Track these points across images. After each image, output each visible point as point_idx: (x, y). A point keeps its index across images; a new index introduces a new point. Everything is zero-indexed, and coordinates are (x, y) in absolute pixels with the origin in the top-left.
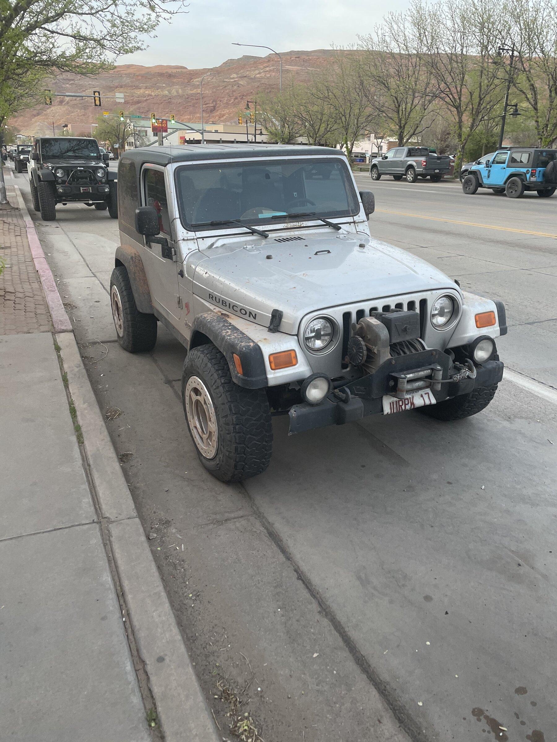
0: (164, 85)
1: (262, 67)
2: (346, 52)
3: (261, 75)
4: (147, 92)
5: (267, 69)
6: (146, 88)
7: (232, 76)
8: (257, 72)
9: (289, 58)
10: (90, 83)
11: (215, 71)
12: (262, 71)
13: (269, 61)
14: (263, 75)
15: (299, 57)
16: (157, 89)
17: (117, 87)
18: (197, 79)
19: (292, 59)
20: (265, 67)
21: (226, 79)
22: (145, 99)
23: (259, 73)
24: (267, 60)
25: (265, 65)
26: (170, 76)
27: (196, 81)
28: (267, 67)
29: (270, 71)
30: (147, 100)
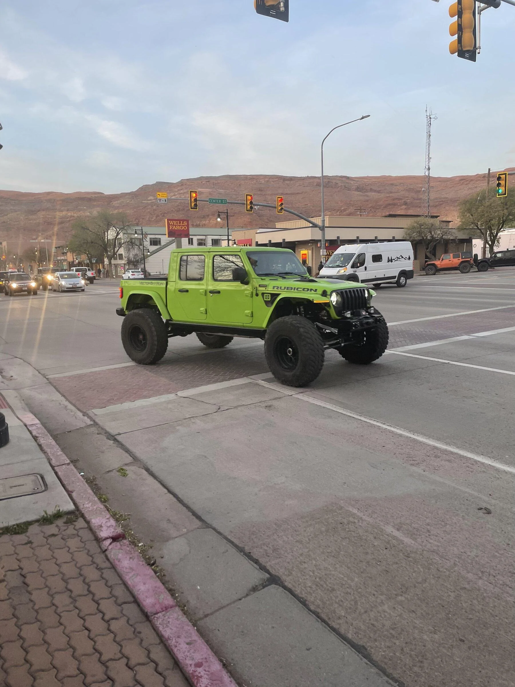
0: (85, 208)
1: (176, 190)
2: (249, 177)
3: (176, 197)
4: (69, 214)
5: (182, 191)
6: (68, 210)
7: (149, 199)
8: (172, 194)
9: (200, 182)
10: (12, 208)
11: (133, 195)
12: (176, 193)
13: (182, 185)
14: (178, 196)
15: (209, 182)
16: (80, 211)
17: (39, 211)
18: (116, 202)
19: (203, 183)
20: (179, 190)
21: (145, 201)
22: (68, 220)
23: (174, 195)
24: (180, 185)
25: (179, 188)
26: (90, 200)
27: (115, 203)
28: (181, 190)
29: (184, 193)
30: (69, 221)
